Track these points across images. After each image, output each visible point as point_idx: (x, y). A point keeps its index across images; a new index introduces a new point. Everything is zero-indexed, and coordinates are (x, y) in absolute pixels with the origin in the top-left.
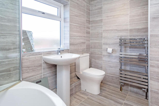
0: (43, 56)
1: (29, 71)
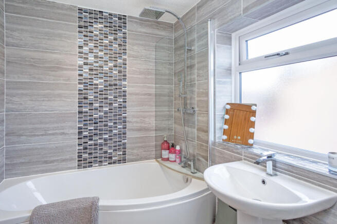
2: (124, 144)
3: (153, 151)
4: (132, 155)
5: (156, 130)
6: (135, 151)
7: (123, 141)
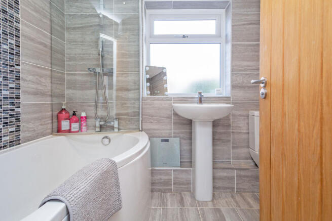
0: (174, 103)
1: (152, 121)
2: (18, 115)
3: (48, 123)
4: (28, 131)
5: (52, 96)
6: (31, 125)
7: (16, 110)
